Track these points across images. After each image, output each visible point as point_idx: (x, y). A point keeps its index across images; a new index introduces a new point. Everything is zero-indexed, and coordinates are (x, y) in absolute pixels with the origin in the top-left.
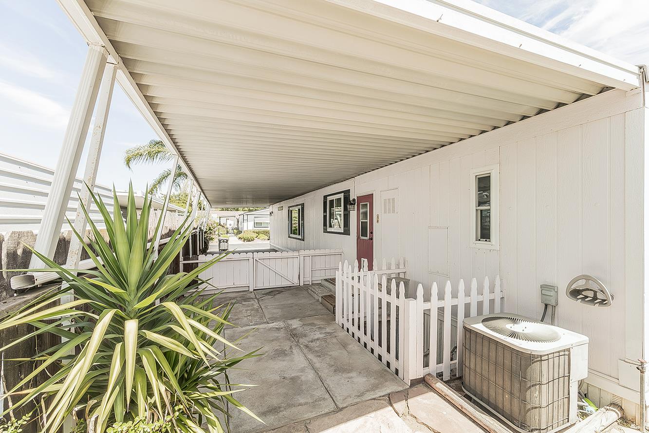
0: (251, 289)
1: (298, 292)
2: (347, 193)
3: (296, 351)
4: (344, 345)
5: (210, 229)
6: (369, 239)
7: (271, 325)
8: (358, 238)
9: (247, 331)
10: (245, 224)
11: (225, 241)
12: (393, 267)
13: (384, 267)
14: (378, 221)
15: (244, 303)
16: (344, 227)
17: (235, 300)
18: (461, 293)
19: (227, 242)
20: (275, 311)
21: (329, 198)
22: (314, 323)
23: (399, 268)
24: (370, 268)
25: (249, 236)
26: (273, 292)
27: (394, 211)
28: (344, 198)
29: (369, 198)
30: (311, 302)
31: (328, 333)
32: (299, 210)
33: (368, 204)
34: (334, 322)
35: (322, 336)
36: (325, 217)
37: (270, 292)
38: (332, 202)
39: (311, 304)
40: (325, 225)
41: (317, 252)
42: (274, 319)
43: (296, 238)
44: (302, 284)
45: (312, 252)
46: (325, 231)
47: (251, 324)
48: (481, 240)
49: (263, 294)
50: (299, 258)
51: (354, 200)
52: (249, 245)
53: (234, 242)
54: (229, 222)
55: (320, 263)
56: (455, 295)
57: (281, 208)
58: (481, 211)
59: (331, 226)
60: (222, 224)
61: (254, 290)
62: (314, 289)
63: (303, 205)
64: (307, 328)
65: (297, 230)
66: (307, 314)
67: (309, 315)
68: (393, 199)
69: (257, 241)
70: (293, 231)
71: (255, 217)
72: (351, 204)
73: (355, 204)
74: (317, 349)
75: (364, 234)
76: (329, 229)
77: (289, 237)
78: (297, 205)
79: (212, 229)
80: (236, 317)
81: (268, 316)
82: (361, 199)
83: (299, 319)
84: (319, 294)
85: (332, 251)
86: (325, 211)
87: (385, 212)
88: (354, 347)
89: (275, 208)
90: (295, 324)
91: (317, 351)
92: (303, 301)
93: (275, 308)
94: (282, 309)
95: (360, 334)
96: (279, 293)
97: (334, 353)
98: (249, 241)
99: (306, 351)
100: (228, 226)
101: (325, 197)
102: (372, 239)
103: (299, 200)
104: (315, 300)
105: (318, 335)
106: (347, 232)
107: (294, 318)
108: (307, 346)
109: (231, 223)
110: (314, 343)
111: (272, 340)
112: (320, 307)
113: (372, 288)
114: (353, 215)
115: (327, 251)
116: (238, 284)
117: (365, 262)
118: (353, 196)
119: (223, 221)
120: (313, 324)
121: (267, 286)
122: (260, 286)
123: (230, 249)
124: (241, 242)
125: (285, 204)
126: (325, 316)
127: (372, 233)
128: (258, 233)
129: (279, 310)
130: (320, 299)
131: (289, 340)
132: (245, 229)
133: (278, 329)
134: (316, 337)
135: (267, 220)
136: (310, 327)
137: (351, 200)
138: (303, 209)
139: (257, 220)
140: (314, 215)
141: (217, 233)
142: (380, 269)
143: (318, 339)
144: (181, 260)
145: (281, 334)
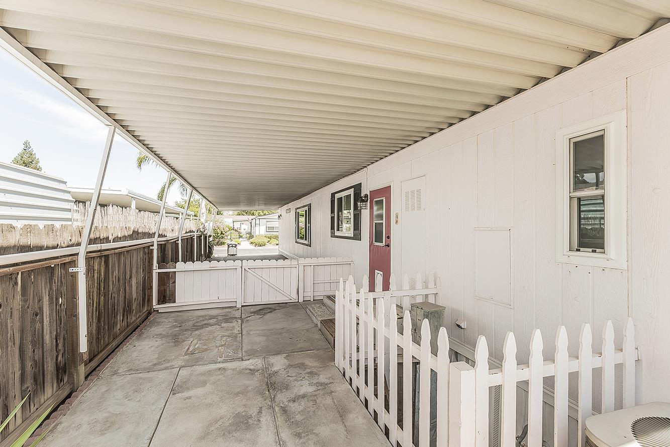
0: (239, 306)
1: (294, 311)
2: (357, 188)
3: (266, 419)
4: (342, 413)
5: (222, 233)
6: (386, 245)
7: (246, 364)
8: (371, 244)
9: (209, 373)
10: (257, 228)
11: (234, 245)
12: (419, 286)
13: (406, 286)
14: (397, 222)
15: (224, 325)
16: (354, 230)
17: (215, 320)
18: (562, 353)
19: (235, 247)
20: (258, 339)
21: (337, 196)
22: (303, 364)
23: (427, 287)
24: (386, 287)
25: (260, 241)
26: (265, 310)
27: (419, 208)
28: (354, 194)
29: (386, 191)
30: (307, 327)
31: (321, 384)
32: (306, 211)
33: (384, 200)
34: (332, 364)
35: (311, 389)
36: (333, 218)
37: (260, 310)
38: (340, 199)
39: (307, 330)
40: (332, 228)
41: (321, 261)
42: (252, 353)
43: (303, 244)
44: (301, 300)
45: (314, 261)
46: (333, 236)
47: (220, 359)
48: (581, 249)
49: (252, 313)
50: (297, 268)
51: (366, 196)
52: (261, 250)
53: (245, 247)
54: (243, 227)
55: (324, 274)
56: (549, 356)
57: (289, 210)
58: (579, 199)
59: (338, 230)
60: (236, 228)
61: (242, 306)
62: (313, 308)
63: (310, 206)
64: (293, 372)
65: (304, 235)
66: (299, 346)
67: (301, 348)
68: (419, 191)
69: (269, 247)
70: (298, 235)
71: (267, 222)
72: (363, 201)
73: (367, 201)
74: (298, 417)
75: (379, 238)
76: (337, 233)
77: (296, 242)
78: (304, 206)
79: (224, 233)
80: (205, 347)
81: (246, 347)
82: (374, 193)
83: (285, 355)
84: (318, 316)
85: (340, 260)
86: (332, 211)
87: (407, 209)
88: (358, 418)
89: (282, 210)
90: (279, 363)
91: (297, 424)
92: (298, 325)
93: (259, 335)
94: (267, 336)
95: (367, 392)
96: (271, 312)
97: (324, 431)
98: (261, 246)
99: (280, 420)
100: (242, 231)
101: (333, 195)
102: (388, 246)
103: (305, 201)
104: (314, 325)
105: (305, 388)
106: (357, 237)
107: (279, 354)
108: (284, 410)
109: (245, 228)
110: (296, 404)
111: (237, 394)
112: (317, 336)
113: (387, 325)
114: (365, 214)
115: (333, 260)
116: (223, 298)
117: (379, 277)
118: (365, 191)
119: (237, 226)
120: (302, 366)
121: (258, 301)
122: (250, 301)
123: (239, 255)
124: (252, 247)
125: (293, 205)
126: (322, 352)
127: (389, 237)
128: (269, 238)
129: (264, 337)
130: (319, 324)
131: (262, 393)
132: (257, 233)
133: (252, 371)
134: (302, 392)
135: (276, 224)
136: (297, 370)
137: (362, 195)
138: (310, 209)
139: (270, 225)
140: (321, 218)
141: (229, 237)
142: (400, 289)
143: (303, 396)
144: (154, 268)
145: (254, 382)
